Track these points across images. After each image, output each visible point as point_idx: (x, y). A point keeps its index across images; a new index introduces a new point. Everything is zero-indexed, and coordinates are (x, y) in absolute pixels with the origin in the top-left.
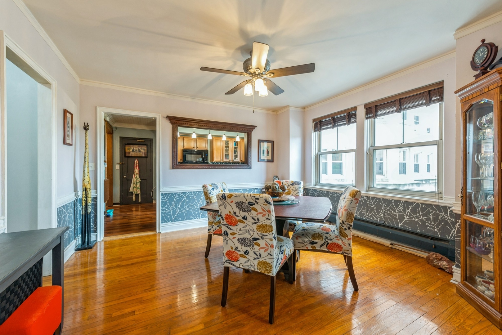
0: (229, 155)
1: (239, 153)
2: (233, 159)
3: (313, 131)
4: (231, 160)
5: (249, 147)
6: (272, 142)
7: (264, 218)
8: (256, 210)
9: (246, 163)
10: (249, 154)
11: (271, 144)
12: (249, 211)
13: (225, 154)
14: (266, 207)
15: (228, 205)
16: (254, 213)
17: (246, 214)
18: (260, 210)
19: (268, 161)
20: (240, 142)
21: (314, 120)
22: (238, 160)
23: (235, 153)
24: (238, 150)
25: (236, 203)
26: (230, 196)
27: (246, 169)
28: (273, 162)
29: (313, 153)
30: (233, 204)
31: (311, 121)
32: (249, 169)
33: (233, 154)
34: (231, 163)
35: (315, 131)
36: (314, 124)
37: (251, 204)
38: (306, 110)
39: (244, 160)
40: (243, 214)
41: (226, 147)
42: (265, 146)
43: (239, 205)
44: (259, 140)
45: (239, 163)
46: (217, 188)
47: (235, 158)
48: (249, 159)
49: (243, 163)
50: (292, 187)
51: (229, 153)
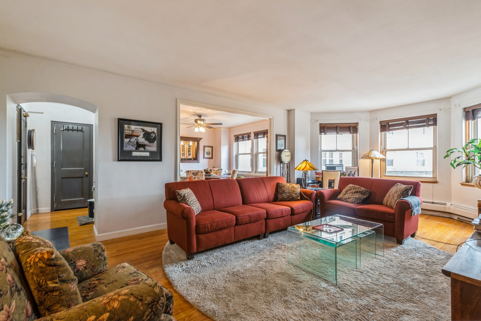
0: (184, 153)
1: (191, 152)
2: (188, 156)
3: (234, 142)
4: (186, 157)
5: (198, 150)
6: (212, 147)
7: (201, 177)
8: (198, 175)
9: (196, 159)
10: (198, 154)
11: (211, 148)
12: (196, 175)
13: (182, 153)
14: (202, 174)
15: (190, 174)
16: (198, 176)
17: (195, 176)
18: (200, 175)
19: (210, 158)
20: (192, 146)
21: (235, 136)
22: (191, 157)
23: (188, 152)
24: (191, 150)
25: (192, 173)
26: (190, 171)
27: (196, 163)
28: (212, 158)
29: (234, 154)
30: (191, 174)
31: (233, 136)
32: (198, 163)
33: (188, 153)
34: (185, 159)
35: (235, 142)
36: (235, 138)
37: (197, 173)
38: (231, 129)
39: (195, 157)
40: (194, 176)
41: (183, 148)
42: (207, 149)
43: (193, 174)
44: (204, 146)
45: (191, 159)
46: (183, 171)
47: (189, 156)
48: (198, 157)
49: (194, 159)
50: (218, 171)
51: (184, 152)
